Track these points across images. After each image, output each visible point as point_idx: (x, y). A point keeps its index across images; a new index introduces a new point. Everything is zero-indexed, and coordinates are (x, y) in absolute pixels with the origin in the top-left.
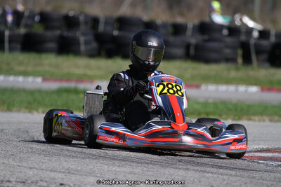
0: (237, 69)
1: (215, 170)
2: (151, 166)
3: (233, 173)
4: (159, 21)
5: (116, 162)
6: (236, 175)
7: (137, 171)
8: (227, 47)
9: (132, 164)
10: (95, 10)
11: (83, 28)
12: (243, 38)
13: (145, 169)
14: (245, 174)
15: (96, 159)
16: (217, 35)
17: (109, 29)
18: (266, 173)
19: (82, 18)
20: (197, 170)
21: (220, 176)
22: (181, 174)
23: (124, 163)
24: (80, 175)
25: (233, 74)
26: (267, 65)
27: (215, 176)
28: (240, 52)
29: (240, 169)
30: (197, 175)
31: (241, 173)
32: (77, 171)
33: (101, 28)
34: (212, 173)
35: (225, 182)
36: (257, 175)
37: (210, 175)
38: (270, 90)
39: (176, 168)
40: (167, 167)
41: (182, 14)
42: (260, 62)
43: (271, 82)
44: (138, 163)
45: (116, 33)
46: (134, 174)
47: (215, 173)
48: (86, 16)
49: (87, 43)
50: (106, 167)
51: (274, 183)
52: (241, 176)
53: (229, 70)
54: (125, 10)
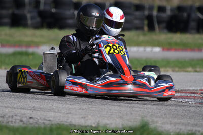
0: (144, 35)
7: (84, 107)
8: (136, 19)
11: (28, 7)
13: (90, 106)
17: (48, 8)
20: (128, 106)
21: (145, 110)
22: (117, 109)
24: (42, 111)
25: (141, 38)
26: (166, 31)
28: (146, 22)
30: (129, 109)
31: (160, 107)
32: (40, 108)
33: (42, 7)
34: (139, 108)
35: (150, 114)
38: (169, 49)
42: (161, 30)
43: (170, 44)
45: (54, 10)
46: (83, 110)
49: (32, 18)
50: (61, 105)
53: (138, 36)
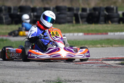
0: (73, 26)
1: (64, 69)
2: (35, 69)
3: (72, 70)
4: (38, 7)
5: (20, 69)
6: (73, 71)
8: (68, 16)
9: (27, 69)
10: (9, 4)
11: (4, 12)
12: (75, 12)
13: (33, 71)
14: (77, 70)
15: (11, 68)
16: (63, 11)
17: (15, 12)
18: (86, 69)
19: (3, 8)
20: (56, 70)
21: (66, 72)
22: (49, 72)
23: (23, 69)
24: (4, 75)
25: (72, 28)
26: (86, 23)
27: (64, 72)
28: (74, 18)
29: (74, 68)
30: (56, 72)
31: (75, 70)
32: (2, 74)
33: (12, 12)
34: (62, 71)
35: (68, 74)
36: (82, 70)
37: (61, 72)
38: (88, 34)
39: (47, 70)
40: (43, 69)
41: (48, 3)
42: (83, 22)
43: (88, 31)
44: (30, 68)
46: (28, 73)
47: (64, 71)
48: (5, 7)
49: (6, 19)
50: (15, 71)
51: (90, 73)
52: (75, 71)
53: (70, 26)
54: (23, 3)
